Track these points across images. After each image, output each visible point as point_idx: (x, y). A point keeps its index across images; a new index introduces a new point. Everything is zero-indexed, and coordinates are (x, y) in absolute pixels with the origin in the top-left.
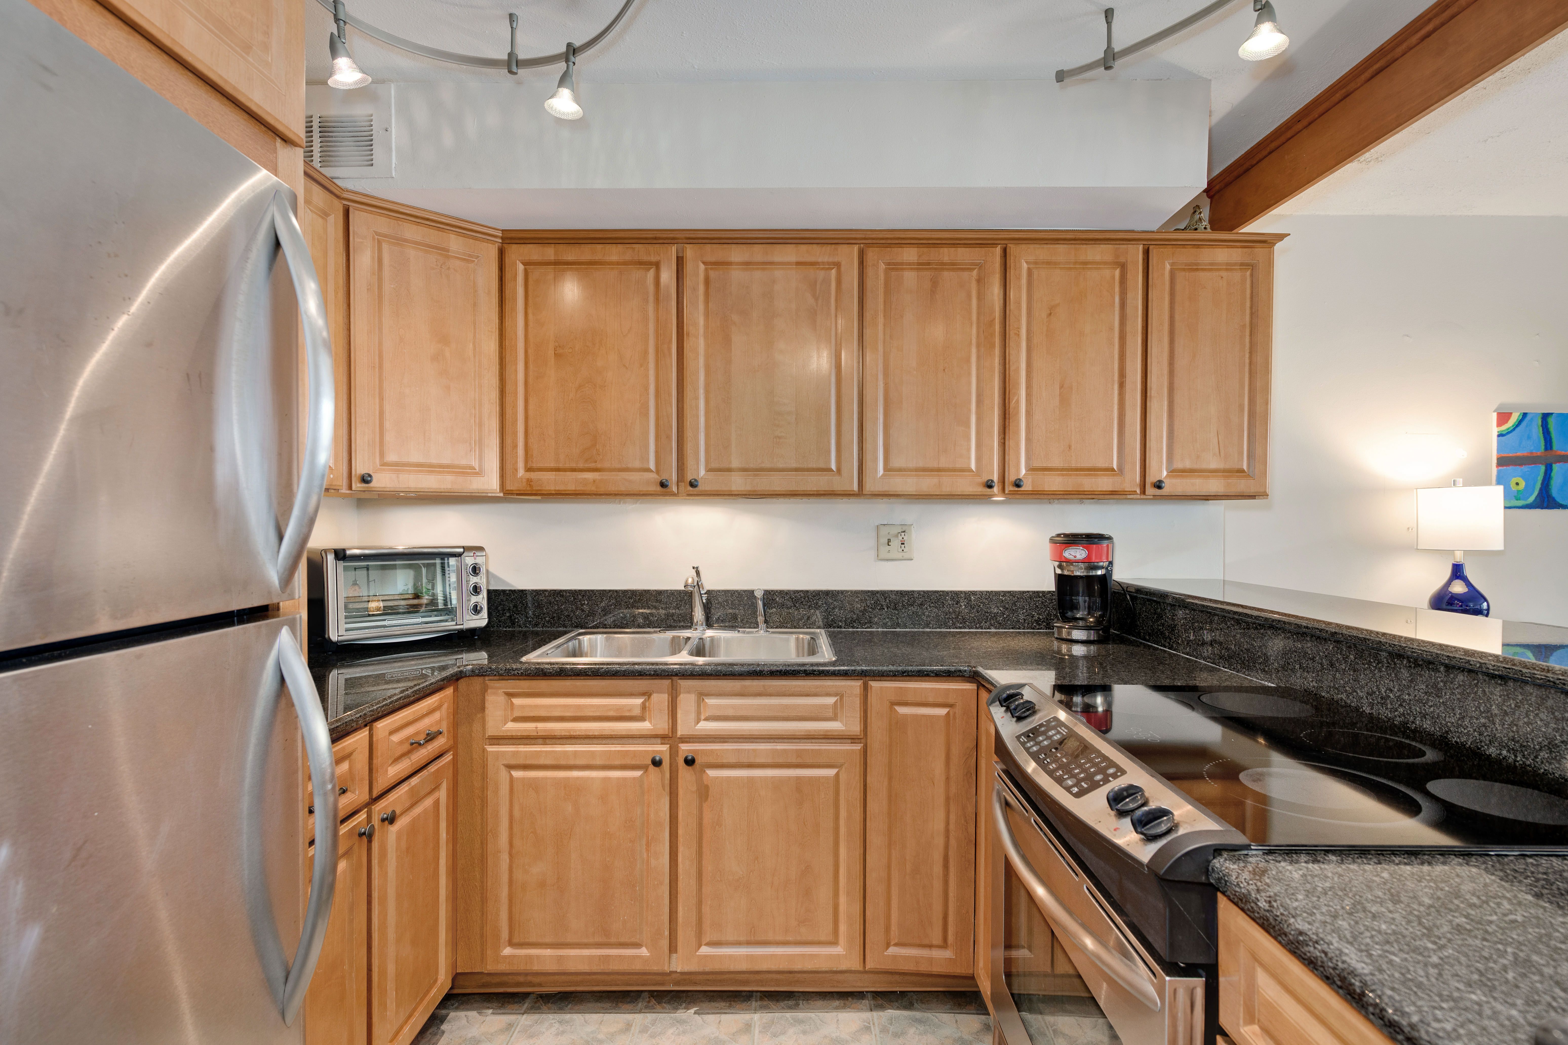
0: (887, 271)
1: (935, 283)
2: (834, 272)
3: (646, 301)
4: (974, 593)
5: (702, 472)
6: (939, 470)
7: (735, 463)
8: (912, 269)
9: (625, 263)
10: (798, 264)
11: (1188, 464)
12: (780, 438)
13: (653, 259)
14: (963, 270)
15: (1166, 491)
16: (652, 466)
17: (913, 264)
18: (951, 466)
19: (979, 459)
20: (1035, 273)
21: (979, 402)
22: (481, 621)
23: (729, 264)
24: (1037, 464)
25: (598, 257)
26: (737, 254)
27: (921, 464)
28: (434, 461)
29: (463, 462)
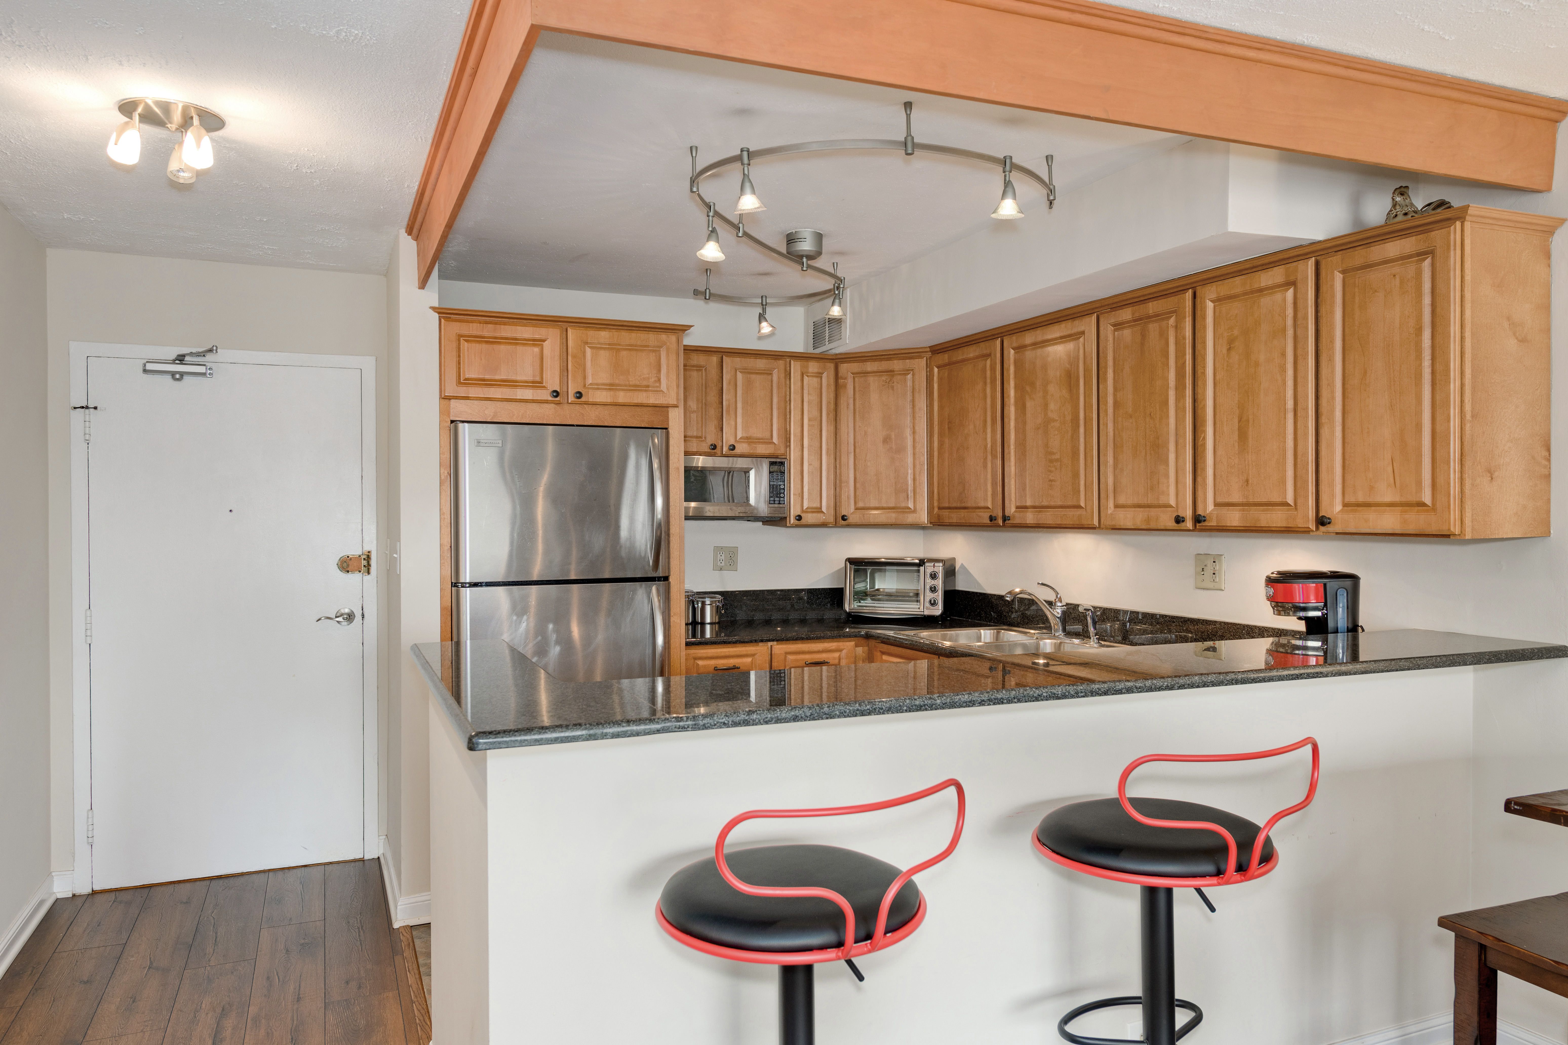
0: (1114, 332)
1: (1144, 336)
2: (1082, 340)
3: (985, 383)
5: (1014, 510)
6: (1148, 506)
7: (1029, 500)
8: (1129, 326)
9: (977, 357)
10: (1061, 338)
11: (1361, 498)
12: (1051, 481)
13: (988, 352)
14: (1163, 319)
16: (990, 505)
17: (1130, 321)
18: (1156, 502)
19: (1177, 495)
20: (1219, 311)
21: (1176, 442)
22: (938, 611)
24: (1220, 499)
26: (1029, 338)
28: (885, 505)
29: (903, 505)
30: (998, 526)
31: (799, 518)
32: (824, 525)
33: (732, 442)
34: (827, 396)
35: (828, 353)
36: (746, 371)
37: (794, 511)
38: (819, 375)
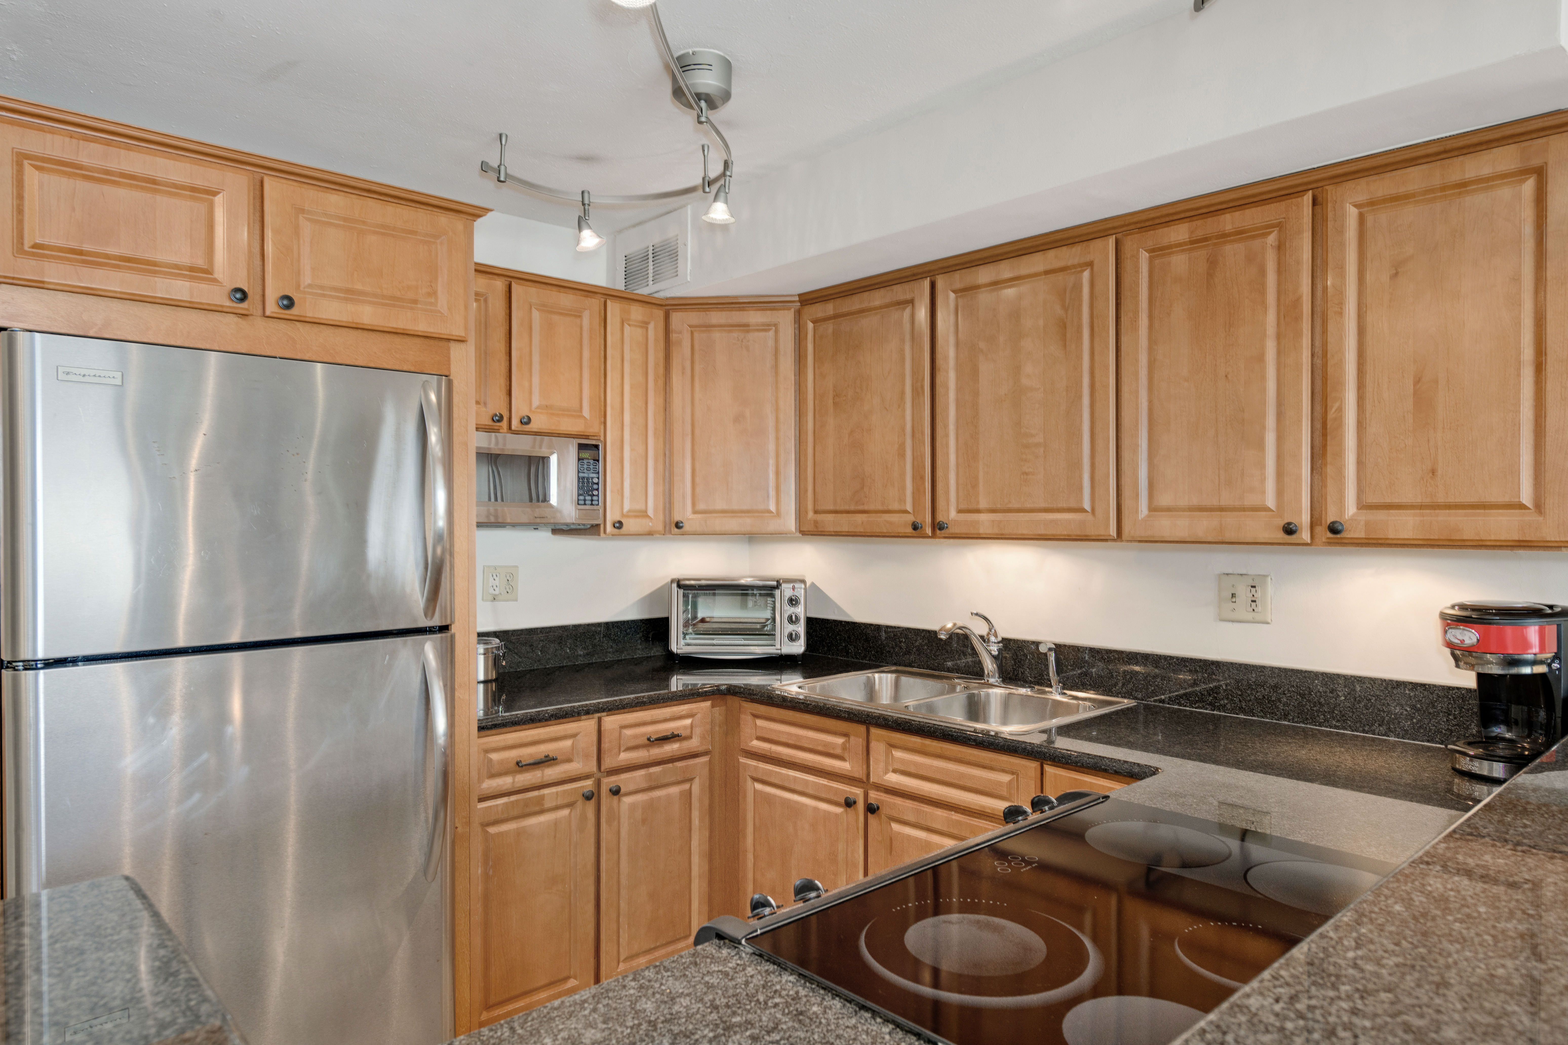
0: (1151, 260)
1: (1213, 263)
2: (1086, 274)
3: (903, 341)
4: (1360, 680)
5: (952, 514)
6: (1221, 509)
7: (983, 504)
8: (1183, 251)
9: (887, 306)
10: (1047, 272)
12: (1027, 474)
13: (908, 297)
14: (1253, 237)
16: (909, 508)
17: (1185, 244)
18: (1237, 503)
19: (1280, 493)
20: (1370, 219)
21: (1280, 415)
22: (798, 648)
23: (976, 287)
24: (1372, 498)
25: (864, 305)
26: (984, 275)
27: (1195, 501)
28: (735, 507)
29: (761, 507)
30: (926, 537)
31: (618, 525)
32: (650, 534)
33: (525, 412)
34: (655, 355)
35: (656, 295)
36: (546, 309)
37: (612, 516)
38: (644, 325)
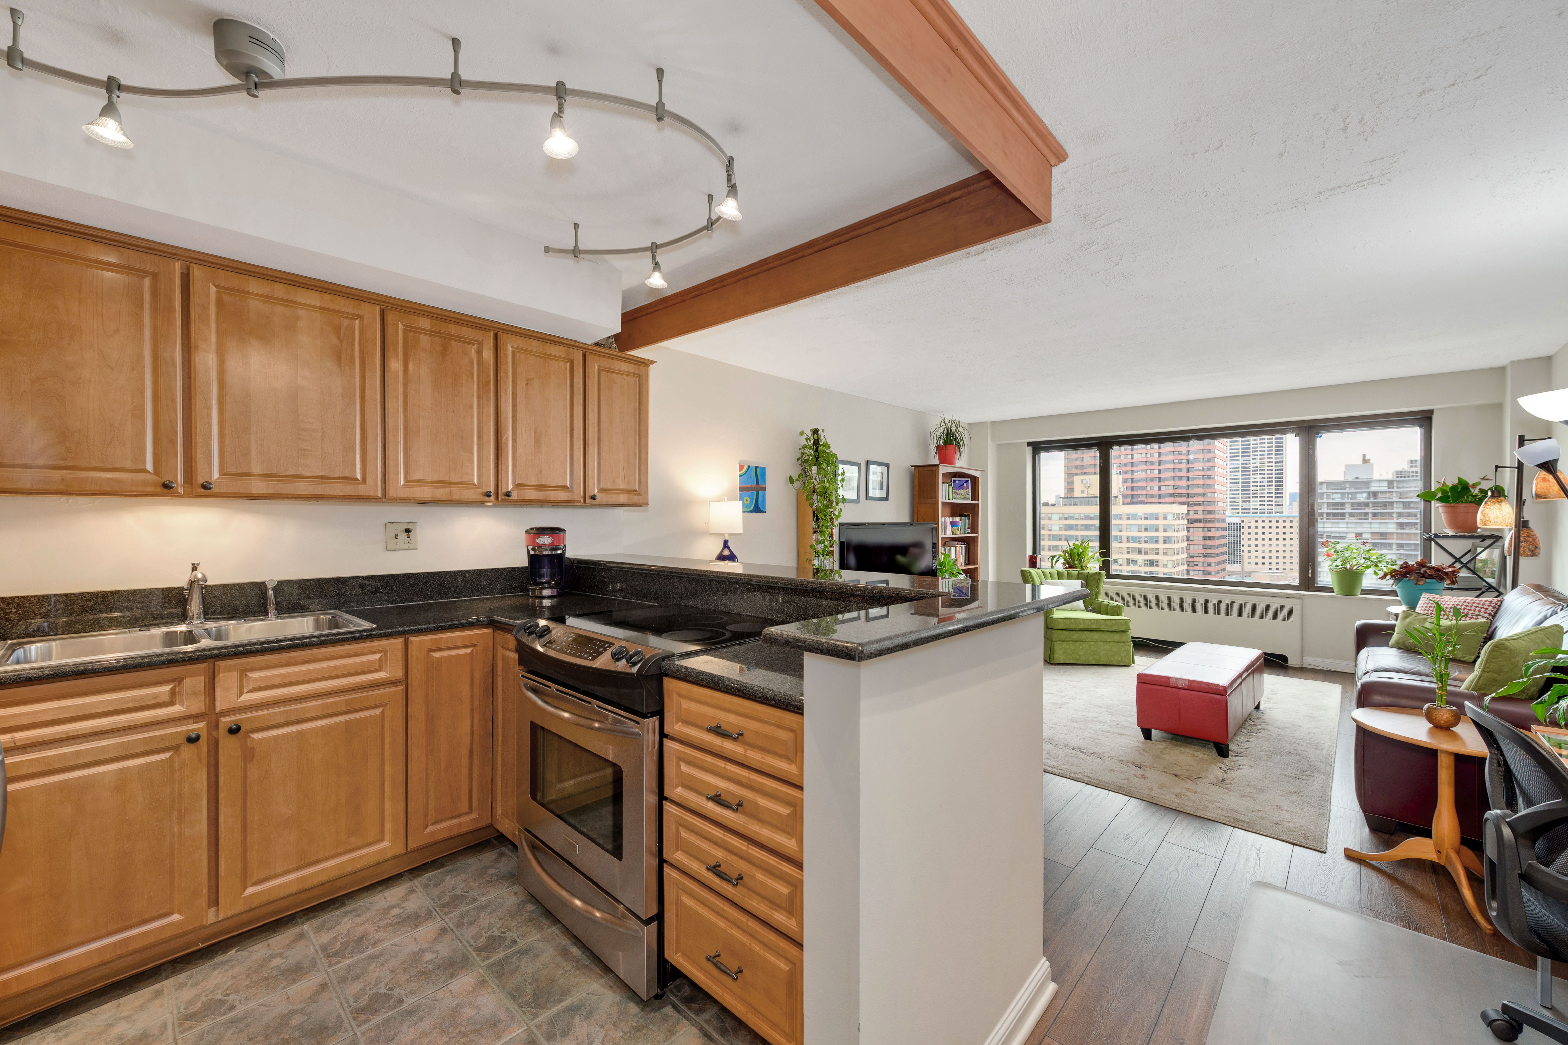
0: (405, 331)
1: (445, 348)
3: (140, 306)
4: (468, 571)
5: (216, 475)
6: (450, 483)
7: (256, 469)
8: (426, 334)
10: (321, 308)
11: (609, 486)
12: (304, 450)
14: (466, 342)
15: (597, 501)
16: (149, 466)
17: (428, 330)
18: (459, 480)
19: (480, 476)
20: (517, 355)
21: (480, 437)
23: (248, 293)
24: (520, 482)
26: (255, 286)
27: (436, 478)
30: (179, 495)
